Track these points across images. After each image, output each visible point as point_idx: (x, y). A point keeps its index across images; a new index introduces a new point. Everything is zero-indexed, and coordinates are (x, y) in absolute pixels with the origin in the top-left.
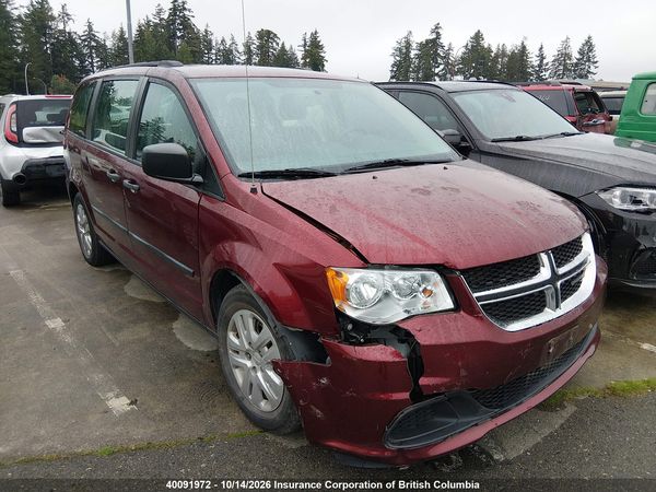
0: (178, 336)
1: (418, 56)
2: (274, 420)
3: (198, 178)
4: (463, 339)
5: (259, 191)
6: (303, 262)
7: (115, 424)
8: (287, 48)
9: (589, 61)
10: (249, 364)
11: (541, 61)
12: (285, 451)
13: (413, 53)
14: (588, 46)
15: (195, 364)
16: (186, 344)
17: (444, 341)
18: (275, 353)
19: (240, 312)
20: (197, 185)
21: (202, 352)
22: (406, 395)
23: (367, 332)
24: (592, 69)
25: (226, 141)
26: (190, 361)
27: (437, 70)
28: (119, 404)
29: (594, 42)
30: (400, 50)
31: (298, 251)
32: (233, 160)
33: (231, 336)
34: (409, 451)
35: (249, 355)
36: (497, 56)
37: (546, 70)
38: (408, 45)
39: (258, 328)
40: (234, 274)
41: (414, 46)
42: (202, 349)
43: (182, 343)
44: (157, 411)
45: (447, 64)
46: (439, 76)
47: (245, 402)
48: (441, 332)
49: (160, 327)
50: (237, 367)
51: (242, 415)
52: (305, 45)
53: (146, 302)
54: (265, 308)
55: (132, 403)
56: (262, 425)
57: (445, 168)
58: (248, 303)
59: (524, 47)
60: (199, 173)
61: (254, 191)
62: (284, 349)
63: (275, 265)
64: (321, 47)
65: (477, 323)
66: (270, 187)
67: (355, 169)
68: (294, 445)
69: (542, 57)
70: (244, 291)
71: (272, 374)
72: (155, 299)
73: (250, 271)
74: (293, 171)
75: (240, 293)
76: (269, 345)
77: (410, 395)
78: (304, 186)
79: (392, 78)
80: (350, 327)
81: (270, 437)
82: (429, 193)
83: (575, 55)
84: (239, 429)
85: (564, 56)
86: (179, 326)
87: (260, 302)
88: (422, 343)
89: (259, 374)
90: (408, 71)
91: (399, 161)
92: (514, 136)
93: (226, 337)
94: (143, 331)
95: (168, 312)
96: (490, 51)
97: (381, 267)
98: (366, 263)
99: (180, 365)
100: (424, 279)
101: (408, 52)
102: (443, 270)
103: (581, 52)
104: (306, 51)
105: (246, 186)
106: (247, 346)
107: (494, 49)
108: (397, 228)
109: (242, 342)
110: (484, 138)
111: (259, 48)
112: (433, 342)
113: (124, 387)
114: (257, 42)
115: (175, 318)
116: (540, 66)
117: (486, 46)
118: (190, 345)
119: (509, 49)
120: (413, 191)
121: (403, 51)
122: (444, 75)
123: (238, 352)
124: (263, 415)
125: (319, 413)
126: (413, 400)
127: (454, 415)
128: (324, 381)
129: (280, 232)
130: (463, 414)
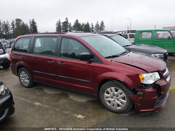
0: (75, 100)
1: (63, 26)
8: (25, 23)
9: (103, 26)
11: (92, 27)
13: (61, 25)
14: (102, 23)
15: (87, 105)
18: (123, 95)
19: (110, 88)
24: (104, 28)
27: (68, 29)
28: (80, 116)
29: (103, 22)
30: (58, 24)
33: (106, 94)
35: (112, 98)
36: (82, 25)
37: (94, 29)
38: (60, 23)
41: (61, 23)
42: (84, 101)
43: (77, 101)
45: (70, 28)
46: (69, 31)
47: (111, 109)
49: (68, 99)
50: (107, 101)
52: (30, 23)
53: (56, 94)
55: (83, 116)
56: (118, 112)
59: (88, 23)
63: (127, 75)
64: (36, 23)
65: (165, 81)
69: (93, 26)
79: (56, 31)
80: (144, 85)
82: (142, 58)
83: (100, 25)
85: (97, 25)
88: (161, 85)
90: (60, 29)
96: (80, 24)
98: (147, 72)
101: (60, 24)
102: (158, 72)
103: (101, 24)
104: (31, 24)
106: (112, 95)
107: (81, 24)
109: (110, 95)
111: (17, 23)
114: (16, 22)
115: (68, 96)
116: (92, 28)
117: (79, 23)
118: (80, 101)
119: (85, 24)
120: (139, 57)
121: (59, 24)
122: (70, 30)
123: (108, 98)
124: (119, 110)
125: (139, 105)
126: (158, 97)
127: (161, 100)
128: (141, 98)
129: (124, 68)
130: (163, 99)
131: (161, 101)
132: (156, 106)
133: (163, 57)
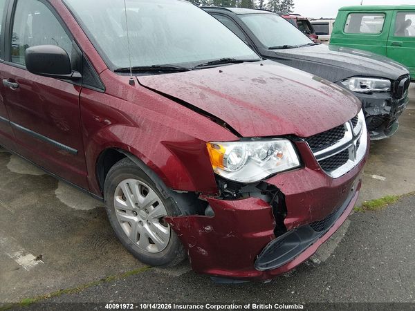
0: (62, 201)
2: (162, 258)
3: (77, 74)
4: (311, 188)
5: (136, 83)
6: (186, 139)
7: (28, 278)
9: (289, 4)
10: (136, 219)
11: (261, 3)
12: (172, 279)
15: (82, 221)
16: (70, 206)
17: (300, 191)
18: (162, 210)
19: (127, 181)
20: (75, 79)
21: (85, 211)
22: (271, 232)
23: (238, 189)
24: (291, 9)
25: (99, 42)
26: (77, 220)
28: (28, 261)
31: (181, 130)
32: (107, 58)
33: (118, 199)
34: (273, 270)
35: (135, 213)
39: (144, 192)
40: (121, 152)
42: (84, 209)
43: (66, 206)
44: (61, 262)
47: (133, 247)
48: (297, 185)
49: (46, 195)
50: (124, 222)
51: (131, 257)
53: (28, 177)
54: (152, 177)
55: (38, 258)
56: (151, 262)
57: (261, 65)
58: (135, 173)
60: (77, 70)
61: (132, 83)
62: (170, 207)
63: (162, 142)
65: (317, 175)
66: (145, 79)
67: (202, 65)
68: (177, 274)
70: (129, 164)
71: (158, 226)
72: (35, 173)
73: (140, 149)
74: (159, 67)
75: (127, 167)
76: (156, 204)
77: (274, 231)
78: (172, 79)
80: (226, 186)
81: (157, 270)
82: (264, 82)
84: (132, 267)
86: (60, 193)
87: (147, 172)
88: (286, 194)
89: (146, 226)
91: (229, 59)
92: (282, 45)
93: (113, 200)
94: (31, 199)
95: (49, 182)
97: (249, 139)
98: (240, 137)
99: (69, 223)
100: (277, 146)
102: (293, 138)
105: (125, 79)
106: (134, 206)
108: (256, 109)
109: (129, 203)
110: (264, 47)
112: (293, 193)
113: (28, 247)
115: (55, 187)
116: (261, 6)
118: (74, 207)
120: (253, 80)
123: (125, 211)
124: (152, 256)
125: (204, 252)
126: (277, 234)
127: (297, 240)
128: (208, 228)
129: (162, 116)
130: (304, 238)
131: (297, 244)
132: (267, 265)
133: (386, 89)
